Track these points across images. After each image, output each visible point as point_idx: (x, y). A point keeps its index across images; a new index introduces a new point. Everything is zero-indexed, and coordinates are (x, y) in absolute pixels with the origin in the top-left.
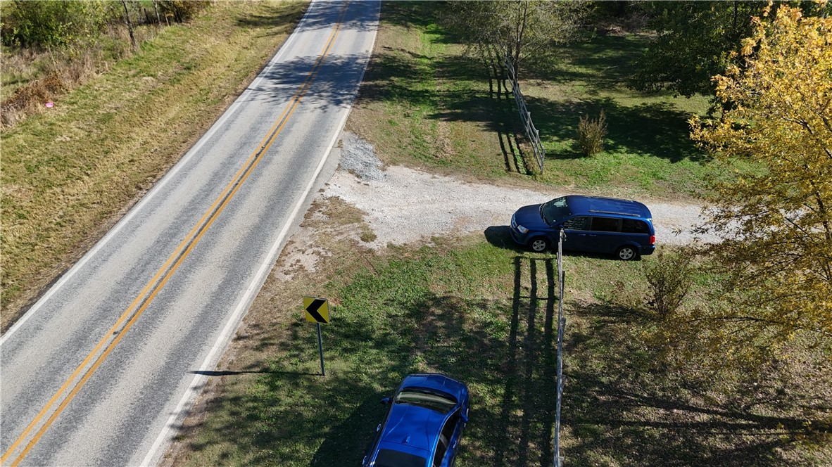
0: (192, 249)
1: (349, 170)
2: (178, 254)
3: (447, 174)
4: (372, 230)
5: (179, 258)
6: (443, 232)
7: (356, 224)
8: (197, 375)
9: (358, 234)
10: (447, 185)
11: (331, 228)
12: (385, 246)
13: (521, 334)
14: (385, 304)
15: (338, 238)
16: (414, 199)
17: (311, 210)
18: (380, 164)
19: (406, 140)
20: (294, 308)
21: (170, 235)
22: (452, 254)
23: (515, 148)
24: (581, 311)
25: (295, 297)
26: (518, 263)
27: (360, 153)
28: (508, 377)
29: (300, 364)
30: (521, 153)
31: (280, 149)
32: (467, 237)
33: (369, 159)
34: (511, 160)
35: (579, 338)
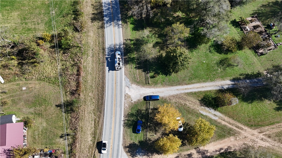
1: (127, 86)
4: (132, 99)
7: (130, 98)
8: (122, 121)
11: (128, 99)
12: (134, 101)
14: (135, 111)
15: (129, 101)
16: (135, 92)
17: (125, 96)
18: (131, 84)
19: (133, 76)
20: (127, 113)
21: (112, 102)
22: (140, 102)
23: (147, 76)
24: (152, 109)
25: (127, 111)
26: (146, 103)
27: (128, 82)
28: (145, 119)
29: (130, 119)
30: (148, 78)
31: (118, 81)
32: (142, 99)
33: (129, 83)
34: (146, 81)
35: (151, 113)
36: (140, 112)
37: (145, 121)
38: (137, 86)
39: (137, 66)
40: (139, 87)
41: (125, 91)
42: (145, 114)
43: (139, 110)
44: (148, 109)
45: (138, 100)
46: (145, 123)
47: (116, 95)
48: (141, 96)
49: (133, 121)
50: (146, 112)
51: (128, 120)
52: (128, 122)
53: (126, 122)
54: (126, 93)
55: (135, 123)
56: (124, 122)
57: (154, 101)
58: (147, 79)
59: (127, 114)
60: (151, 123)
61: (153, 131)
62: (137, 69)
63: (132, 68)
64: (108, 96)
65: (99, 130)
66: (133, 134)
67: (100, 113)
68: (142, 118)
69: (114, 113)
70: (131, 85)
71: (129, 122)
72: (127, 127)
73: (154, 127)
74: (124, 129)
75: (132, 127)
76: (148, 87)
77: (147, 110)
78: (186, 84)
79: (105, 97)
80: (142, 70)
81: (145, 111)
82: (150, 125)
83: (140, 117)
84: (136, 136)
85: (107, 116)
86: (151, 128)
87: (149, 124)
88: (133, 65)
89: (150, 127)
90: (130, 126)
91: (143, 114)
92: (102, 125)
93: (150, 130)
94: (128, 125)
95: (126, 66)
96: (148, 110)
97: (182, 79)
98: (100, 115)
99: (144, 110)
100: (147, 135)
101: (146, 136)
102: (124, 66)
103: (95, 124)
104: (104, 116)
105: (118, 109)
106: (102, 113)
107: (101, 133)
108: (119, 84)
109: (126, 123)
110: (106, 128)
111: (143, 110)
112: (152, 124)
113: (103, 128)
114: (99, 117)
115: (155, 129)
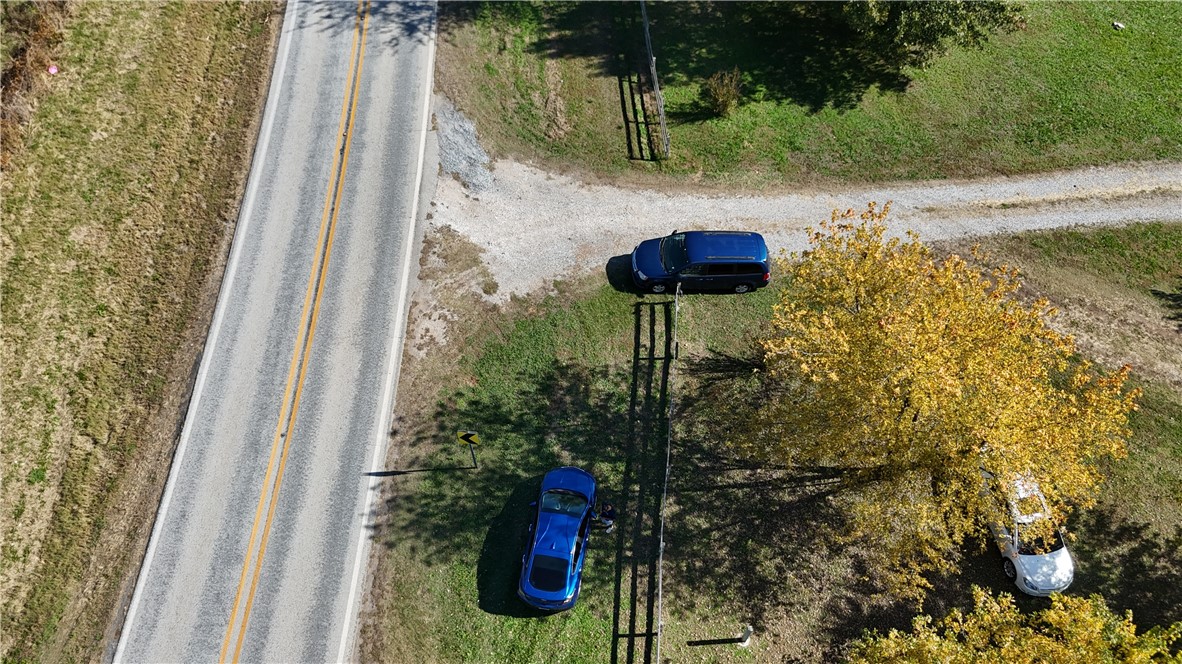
0: (317, 320)
1: (452, 173)
2: (306, 328)
3: (563, 172)
4: (493, 275)
5: (308, 334)
6: (565, 273)
7: (475, 268)
8: (372, 477)
9: (478, 284)
10: (564, 190)
11: (451, 277)
12: (508, 297)
13: (640, 404)
14: (517, 379)
15: (460, 292)
16: (530, 220)
17: (425, 252)
18: (486, 159)
19: (511, 104)
20: (436, 394)
21: (287, 299)
22: (575, 306)
23: (639, 107)
24: (693, 368)
25: (434, 380)
26: (638, 313)
27: (460, 139)
28: (628, 454)
29: (455, 458)
30: (645, 117)
31: (366, 137)
32: (589, 278)
33: (473, 151)
34: (634, 136)
35: (688, 401)
36: (569, 391)
37: (627, 481)
38: (541, 175)
39: (554, 35)
40: (563, 179)
41: (430, 209)
42: (624, 408)
43: (563, 371)
44: (659, 364)
45: (556, 284)
46: (625, 496)
47: (335, 246)
48: (585, 249)
49: (495, 476)
50: (634, 389)
51: (436, 471)
52: (439, 484)
53: (417, 483)
54: (439, 222)
55: (510, 501)
56: (394, 487)
57: (713, 298)
58: (637, 123)
59: (428, 411)
60: (690, 506)
61: (720, 589)
62: (552, 56)
63: (509, 46)
64: (257, 249)
65: (90, 583)
66: (489, 617)
67: (148, 406)
68: (591, 449)
69: (288, 397)
70: (492, 169)
71: (450, 493)
72: (420, 544)
73: (733, 548)
74: (388, 562)
75: (477, 539)
76: (647, 186)
77: (650, 373)
78: (1006, 172)
79: (221, 257)
80: (596, 60)
81: (624, 386)
82: (683, 526)
83: (569, 435)
84: (513, 648)
85: (209, 433)
86: (695, 555)
87: (669, 508)
88: (518, 31)
89: (680, 538)
90: (460, 527)
91: (605, 408)
92: (139, 529)
93: (692, 579)
94: (433, 520)
95: (456, 32)
96: (658, 374)
97: (955, 132)
98: (145, 420)
99: (612, 371)
100: (650, 635)
101: (640, 643)
102: (433, 35)
103: (66, 518)
104: (178, 435)
105: (343, 362)
106: (170, 402)
107: (105, 613)
108: (372, 157)
109: (408, 498)
110: (171, 559)
111: (605, 375)
112: (709, 508)
113: (139, 552)
114: (121, 440)
115: (745, 566)
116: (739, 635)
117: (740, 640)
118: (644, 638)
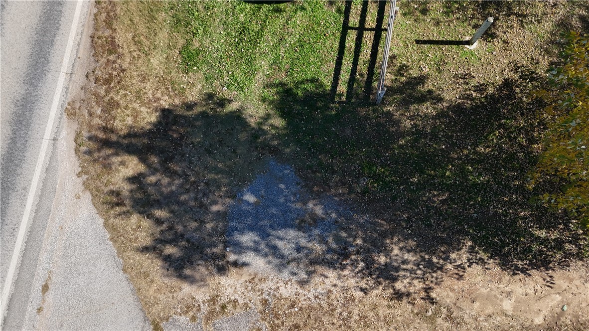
116: (467, 38)
117: (469, 43)
118: (373, 33)
